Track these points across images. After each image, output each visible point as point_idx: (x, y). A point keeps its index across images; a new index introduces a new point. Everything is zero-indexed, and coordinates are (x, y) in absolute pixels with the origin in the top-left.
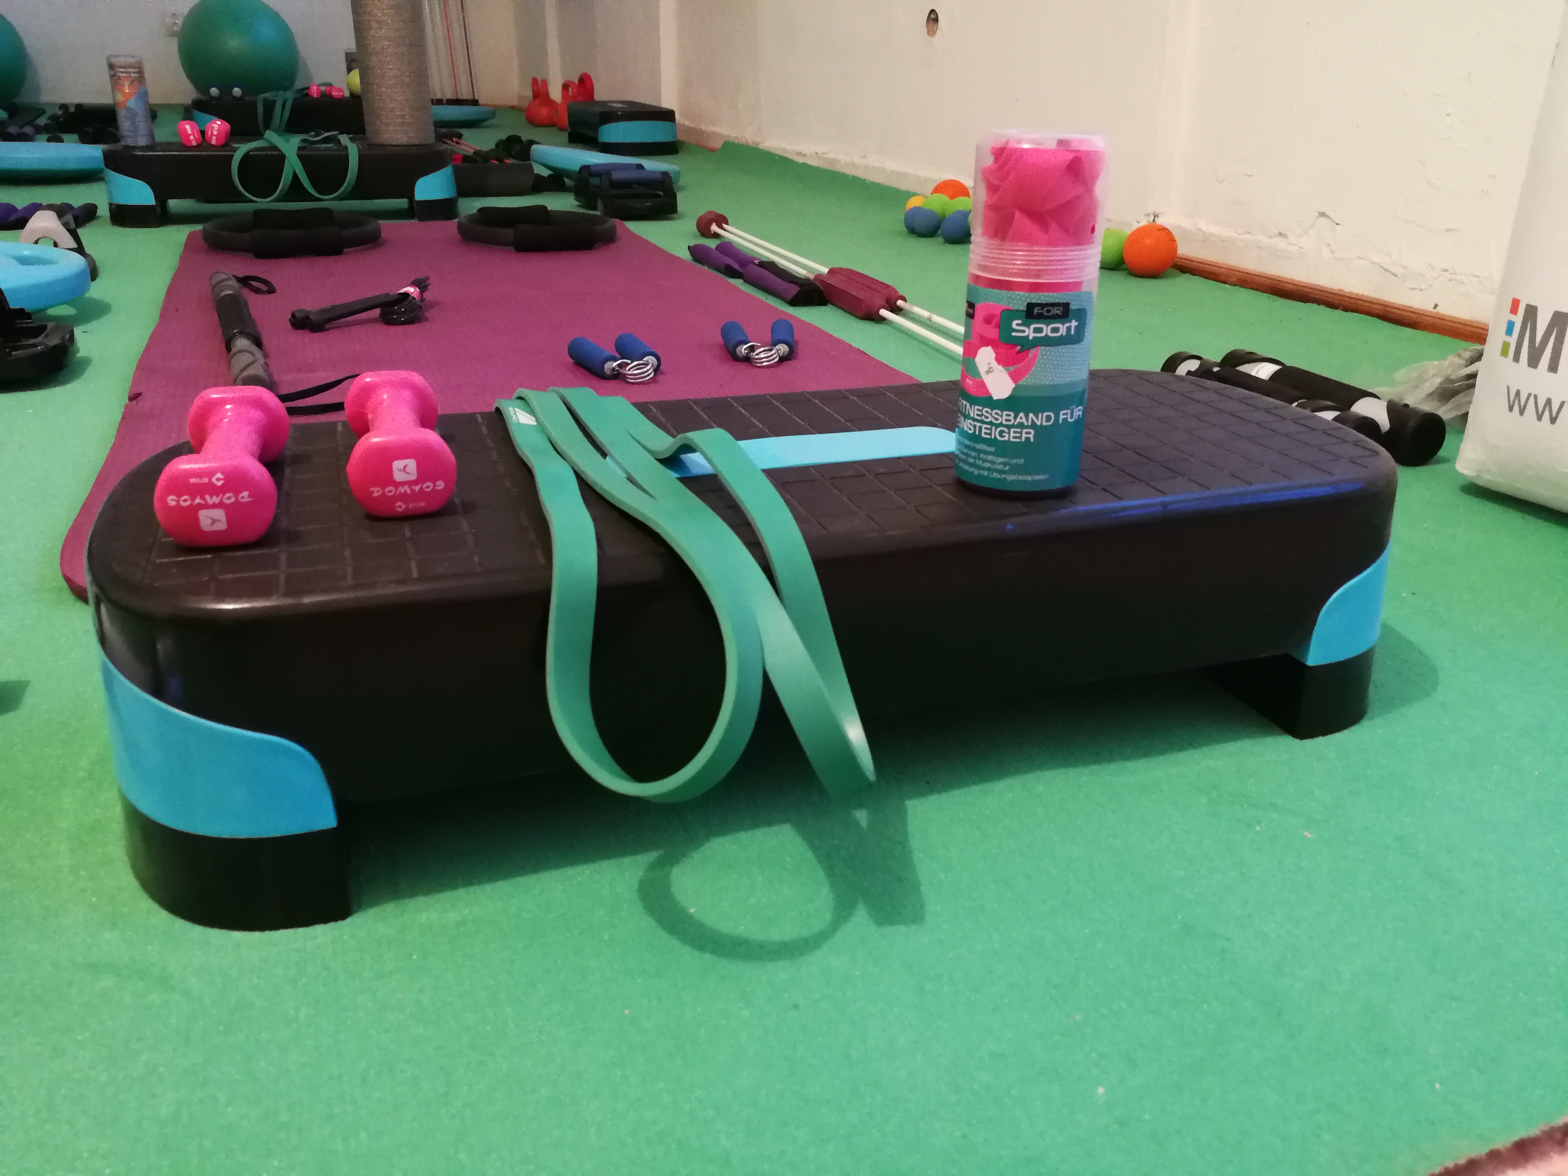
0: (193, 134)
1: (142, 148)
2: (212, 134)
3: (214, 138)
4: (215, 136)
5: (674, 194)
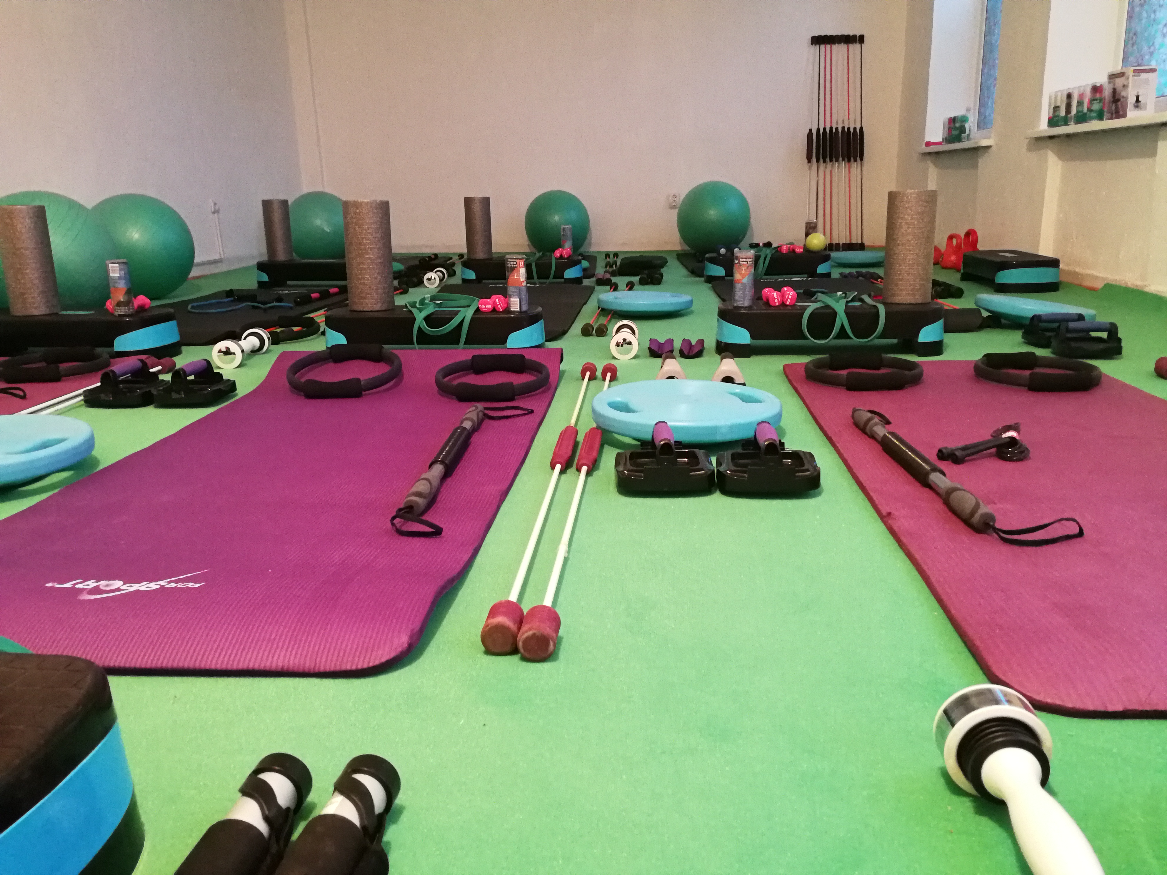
0: (777, 298)
1: (745, 308)
2: (788, 298)
3: (789, 300)
4: (790, 299)
5: (1120, 340)
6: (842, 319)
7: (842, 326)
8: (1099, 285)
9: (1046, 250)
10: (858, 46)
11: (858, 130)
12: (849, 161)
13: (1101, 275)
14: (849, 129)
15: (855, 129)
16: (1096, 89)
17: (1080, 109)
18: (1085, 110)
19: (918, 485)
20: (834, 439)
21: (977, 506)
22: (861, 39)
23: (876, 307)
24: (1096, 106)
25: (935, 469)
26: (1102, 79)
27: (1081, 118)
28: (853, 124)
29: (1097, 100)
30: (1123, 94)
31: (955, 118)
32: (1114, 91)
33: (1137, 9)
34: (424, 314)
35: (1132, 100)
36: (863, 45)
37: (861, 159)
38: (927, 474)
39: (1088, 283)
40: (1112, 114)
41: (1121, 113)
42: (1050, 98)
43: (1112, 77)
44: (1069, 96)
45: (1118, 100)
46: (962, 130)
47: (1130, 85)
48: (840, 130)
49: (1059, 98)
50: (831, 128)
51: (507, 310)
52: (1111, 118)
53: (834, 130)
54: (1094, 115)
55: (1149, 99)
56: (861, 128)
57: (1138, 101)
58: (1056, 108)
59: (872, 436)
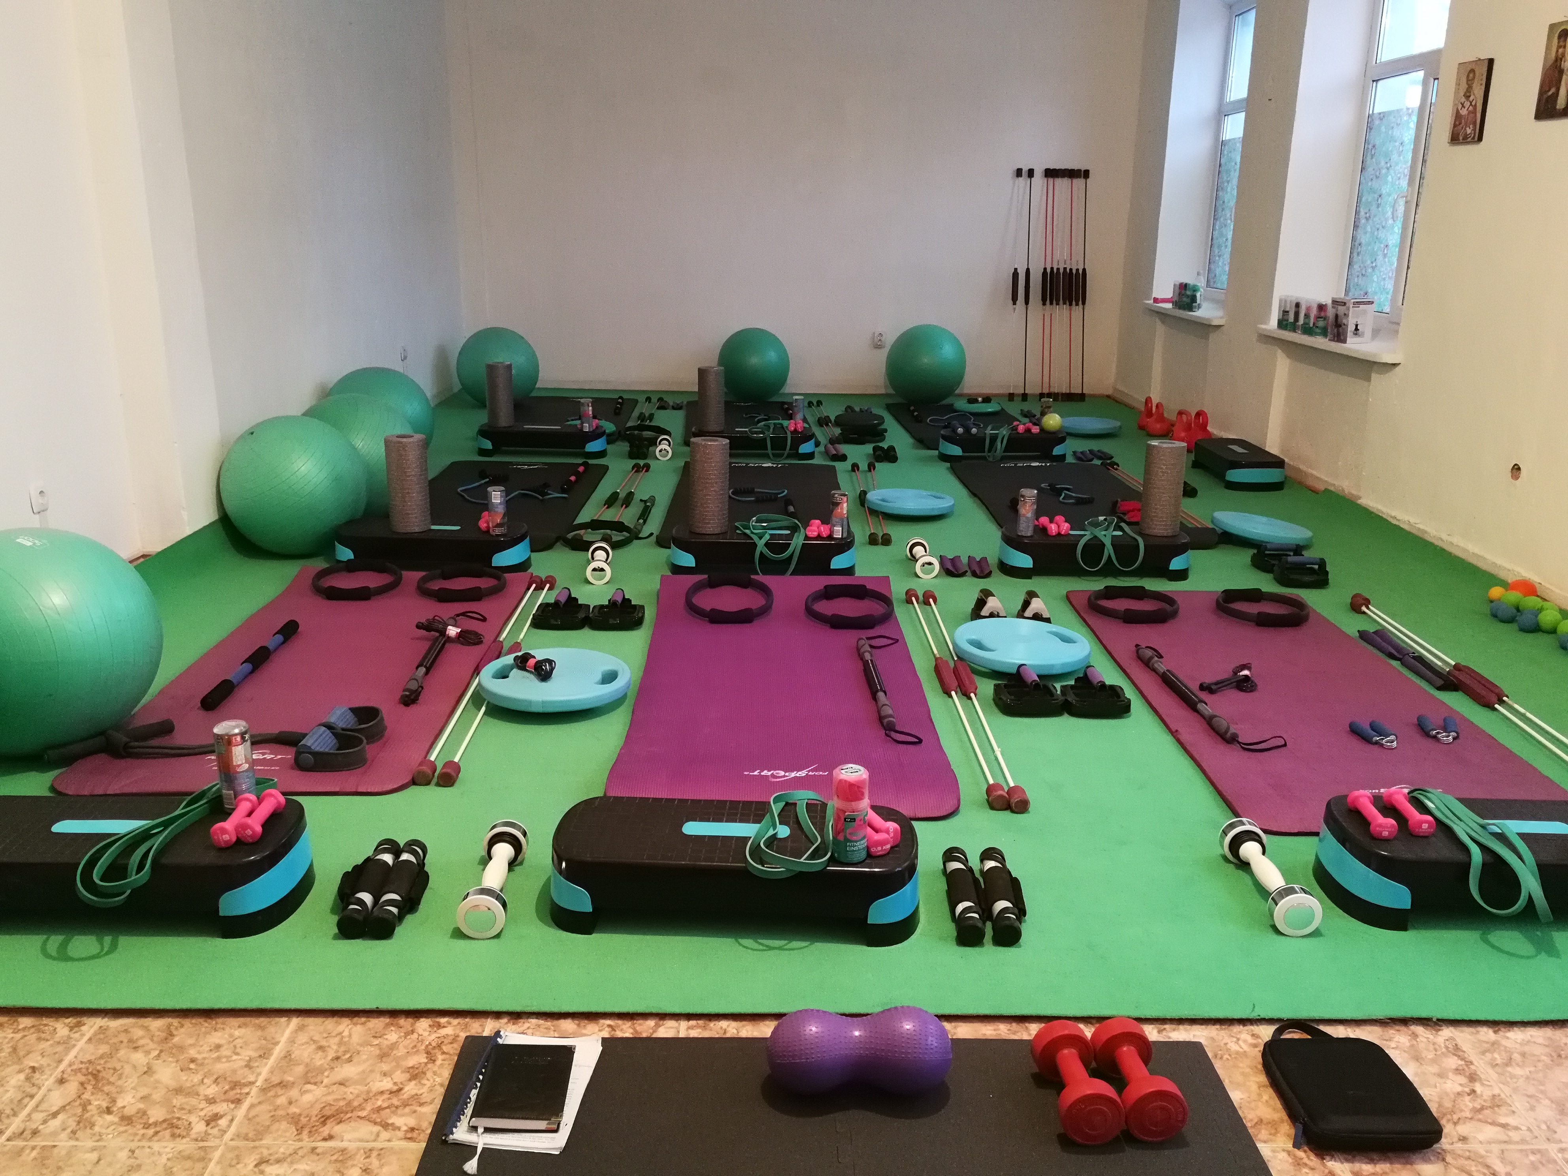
0: (1054, 529)
1: (1027, 537)
3: (1064, 531)
4: (1065, 529)
5: (1327, 573)
6: (1109, 550)
7: (1110, 556)
8: (1321, 487)
9: (1273, 447)
10: (1082, 181)
11: (1081, 272)
12: (1071, 305)
13: (1323, 477)
14: (1071, 270)
15: (1077, 270)
16: (1321, 307)
17: (1307, 321)
18: (1311, 325)
19: (1191, 711)
20: (1128, 671)
21: (1228, 728)
22: (1086, 174)
23: (1136, 540)
24: (1321, 323)
25: (1202, 701)
26: (1327, 300)
27: (1308, 330)
28: (1076, 265)
29: (1322, 318)
30: (1344, 321)
31: (1186, 285)
32: (1337, 316)
33: (1363, 221)
34: (763, 541)
35: (1351, 328)
36: (1088, 180)
37: (1084, 303)
38: (1196, 704)
39: (1311, 482)
40: (1334, 336)
41: (1342, 338)
42: (1281, 301)
43: (1335, 302)
44: (1298, 305)
45: (1340, 326)
46: (1193, 299)
47: (1350, 315)
48: (1061, 271)
49: (1288, 305)
50: (1052, 268)
51: (830, 537)
52: (1333, 340)
53: (1055, 270)
54: (1318, 331)
55: (1366, 328)
56: (1084, 270)
57: (1357, 329)
58: (1285, 312)
59: (1154, 670)
